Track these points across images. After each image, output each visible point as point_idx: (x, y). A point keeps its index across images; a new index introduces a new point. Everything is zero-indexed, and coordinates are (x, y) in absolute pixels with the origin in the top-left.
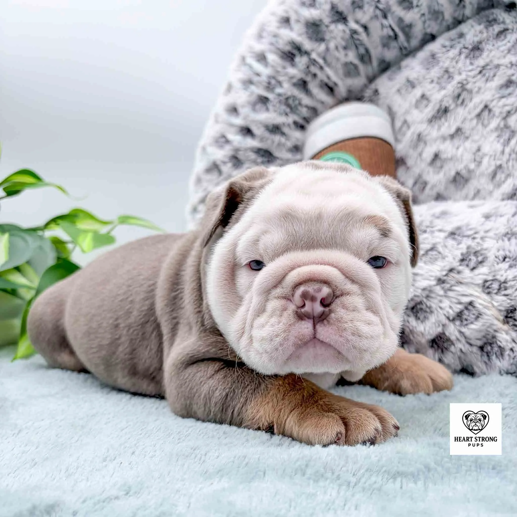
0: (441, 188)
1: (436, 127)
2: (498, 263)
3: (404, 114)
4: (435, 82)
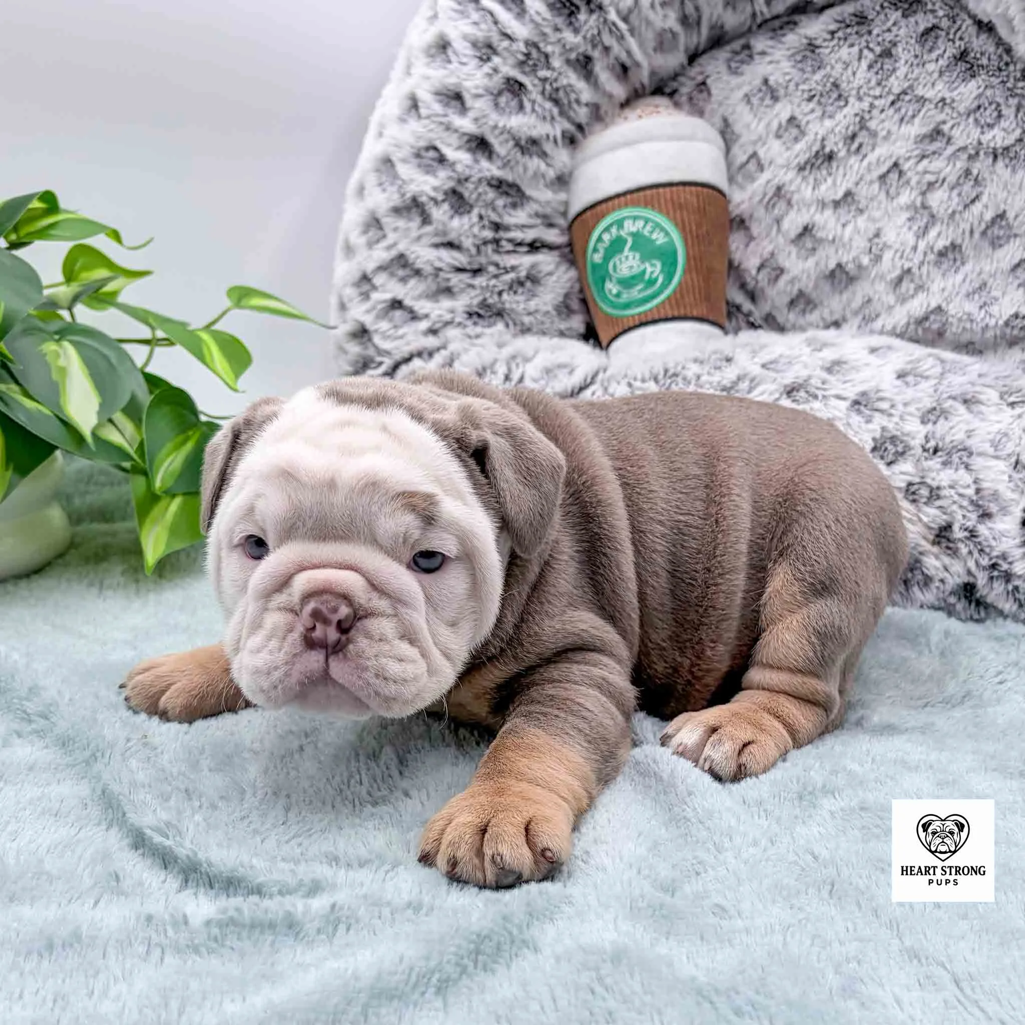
0: (807, 285)
2: (926, 459)
3: (755, 143)
4: (816, 99)
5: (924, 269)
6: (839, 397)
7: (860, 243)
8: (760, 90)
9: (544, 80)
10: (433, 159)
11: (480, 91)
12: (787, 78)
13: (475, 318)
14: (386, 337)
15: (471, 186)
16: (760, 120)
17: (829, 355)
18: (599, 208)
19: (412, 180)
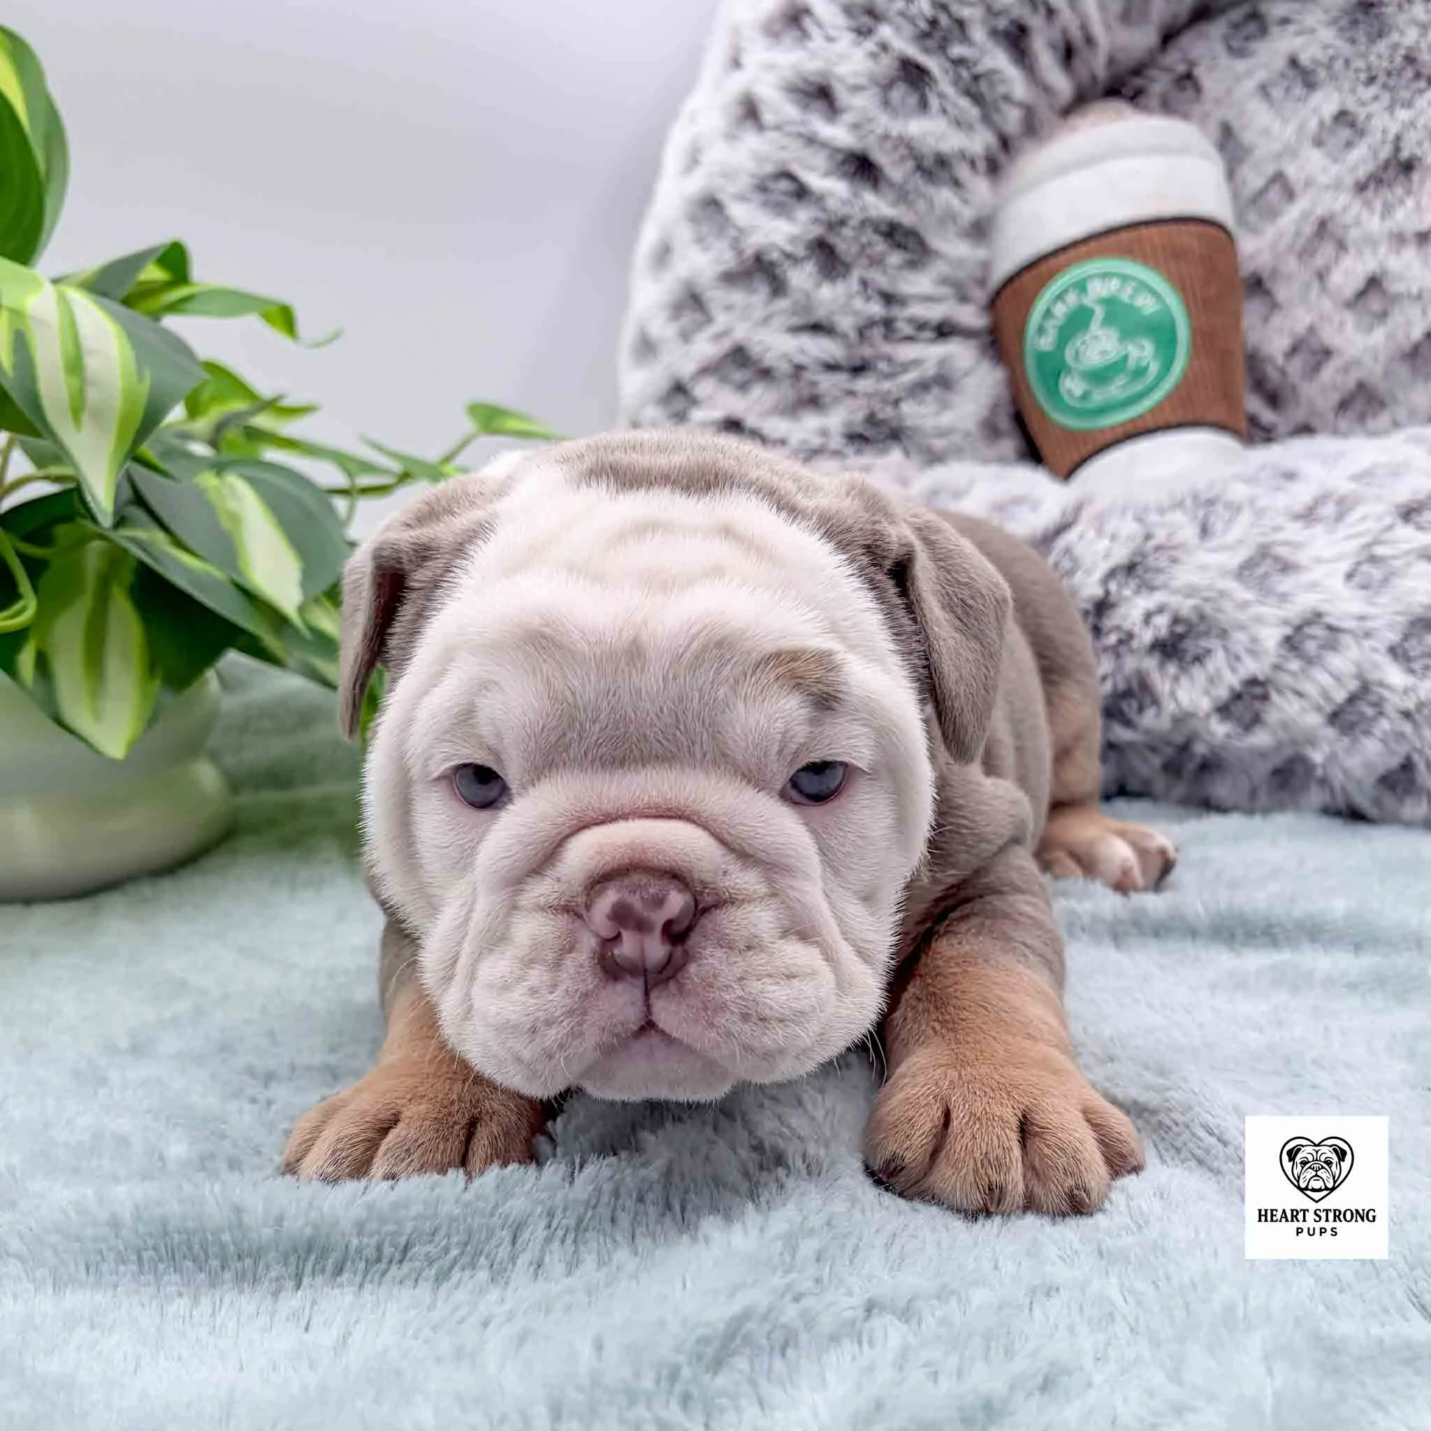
0: (1372, 371)
3: (1279, 156)
4: (1379, 83)
8: (1283, 75)
9: (959, 62)
10: (785, 193)
11: (862, 81)
12: (1331, 52)
13: (859, 443)
15: (847, 232)
16: (1285, 121)
18: (1044, 267)
19: (755, 228)
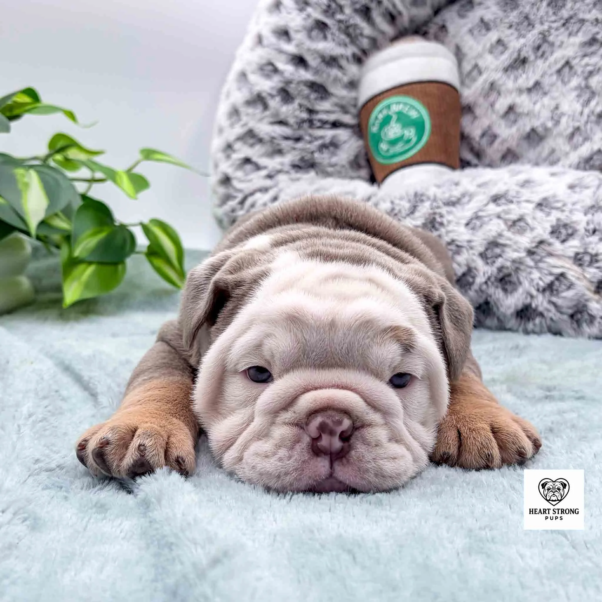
0: (512, 144)
1: (512, 77)
2: (588, 236)
3: (476, 58)
4: (514, 28)
5: (589, 126)
6: (528, 201)
7: (546, 114)
8: (478, 26)
9: (340, 21)
10: (270, 71)
11: (299, 28)
12: (495, 16)
13: (296, 169)
14: (241, 181)
15: (293, 86)
16: (478, 44)
17: (522, 177)
18: (375, 100)
19: (257, 84)
